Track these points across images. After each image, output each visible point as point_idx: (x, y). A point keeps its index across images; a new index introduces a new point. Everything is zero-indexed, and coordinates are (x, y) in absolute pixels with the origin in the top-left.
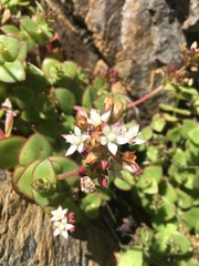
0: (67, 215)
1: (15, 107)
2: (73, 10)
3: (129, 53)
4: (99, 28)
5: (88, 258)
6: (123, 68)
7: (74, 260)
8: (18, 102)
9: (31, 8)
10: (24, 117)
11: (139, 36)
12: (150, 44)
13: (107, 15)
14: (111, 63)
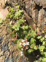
0: (23, 53)
1: (17, 34)
2: (30, 15)
3: (40, 23)
4: (34, 18)
5: (28, 61)
6: (39, 25)
7: (25, 60)
8: (18, 33)
9: (22, 16)
10: (19, 36)
11: (42, 19)
12: (44, 21)
13: (36, 16)
14: (36, 24)
